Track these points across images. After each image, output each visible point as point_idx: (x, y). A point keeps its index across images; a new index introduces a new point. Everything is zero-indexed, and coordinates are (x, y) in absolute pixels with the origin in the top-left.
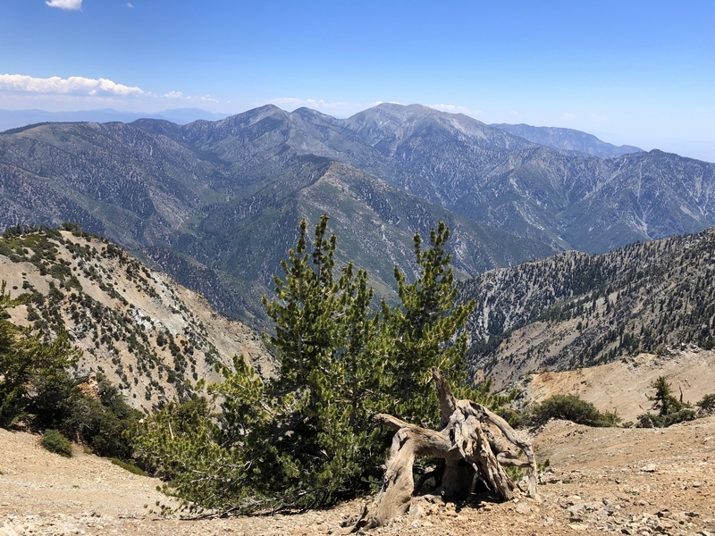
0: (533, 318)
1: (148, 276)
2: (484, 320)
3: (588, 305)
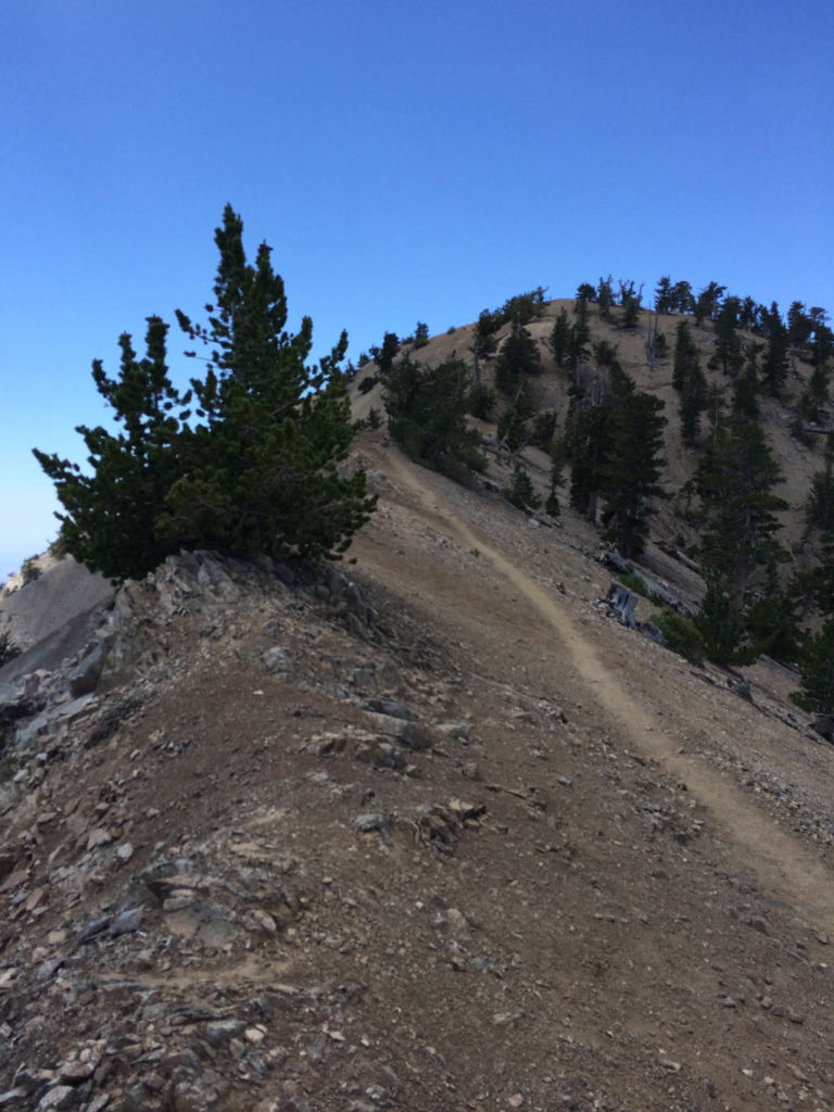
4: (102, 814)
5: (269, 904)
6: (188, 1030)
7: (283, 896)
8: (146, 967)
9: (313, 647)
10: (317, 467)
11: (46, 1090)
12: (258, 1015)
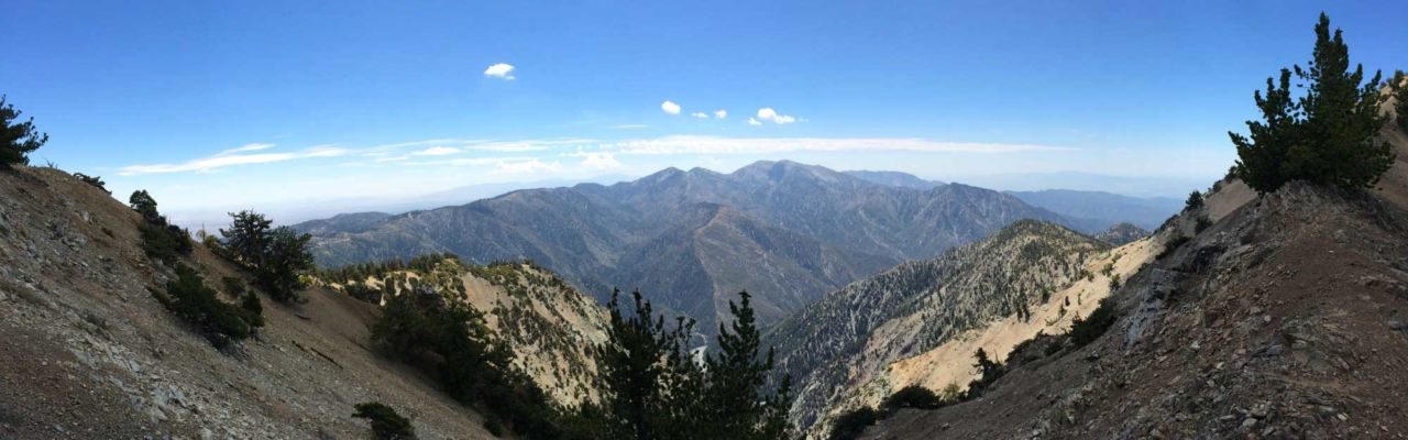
0: (889, 317)
1: (580, 299)
2: (852, 324)
3: (927, 300)
4: (1256, 299)
5: (1346, 356)
6: (1309, 407)
7: (1352, 354)
8: (1285, 373)
9: (1360, 232)
10: (1363, 140)
11: (1245, 419)
12: (1342, 408)
